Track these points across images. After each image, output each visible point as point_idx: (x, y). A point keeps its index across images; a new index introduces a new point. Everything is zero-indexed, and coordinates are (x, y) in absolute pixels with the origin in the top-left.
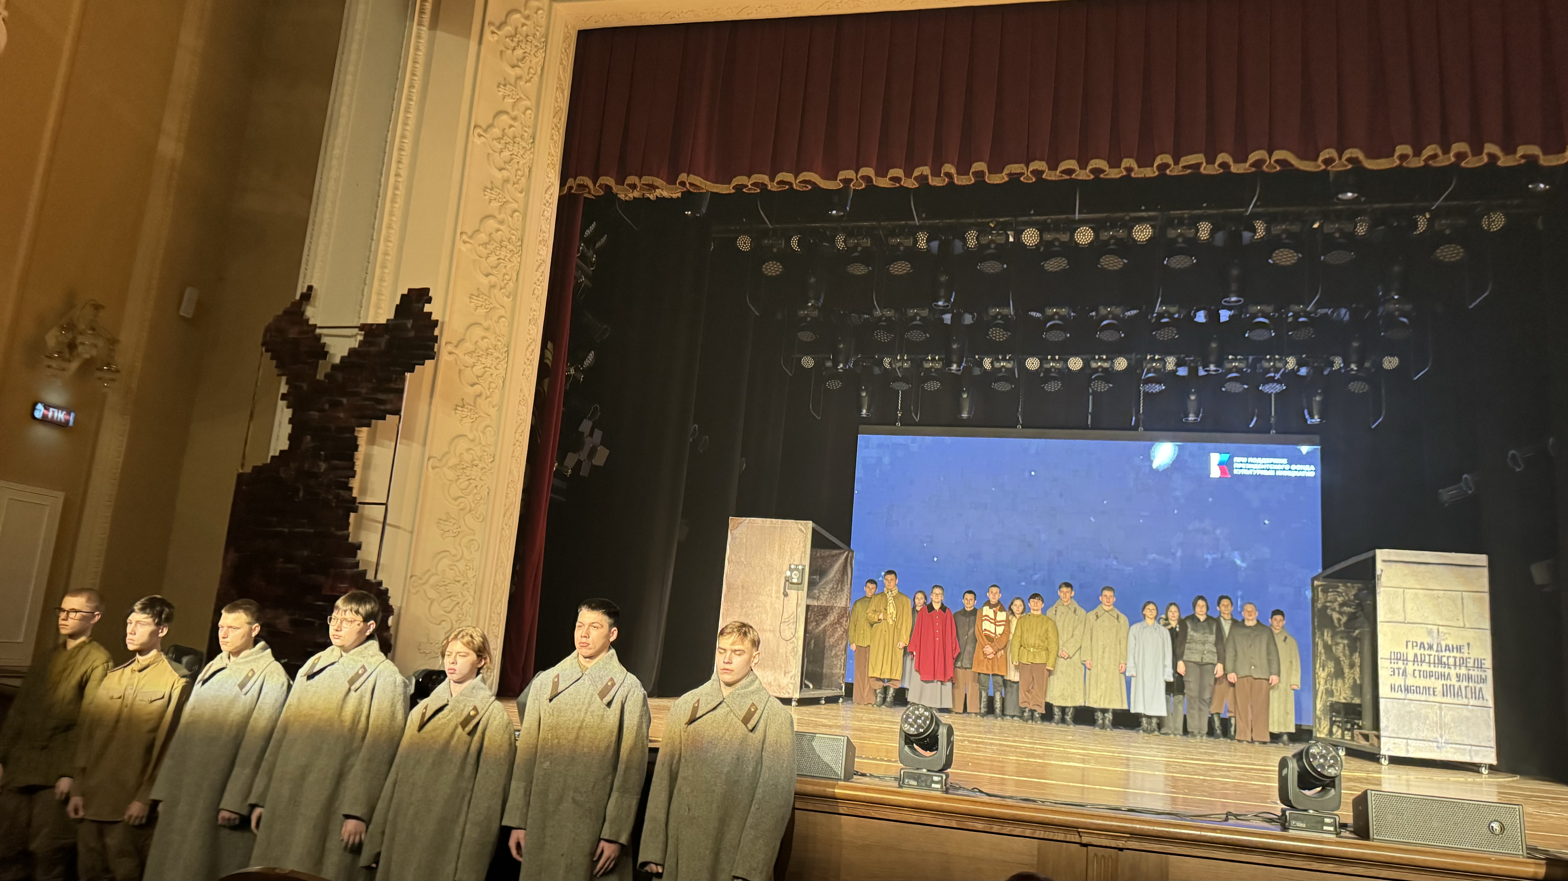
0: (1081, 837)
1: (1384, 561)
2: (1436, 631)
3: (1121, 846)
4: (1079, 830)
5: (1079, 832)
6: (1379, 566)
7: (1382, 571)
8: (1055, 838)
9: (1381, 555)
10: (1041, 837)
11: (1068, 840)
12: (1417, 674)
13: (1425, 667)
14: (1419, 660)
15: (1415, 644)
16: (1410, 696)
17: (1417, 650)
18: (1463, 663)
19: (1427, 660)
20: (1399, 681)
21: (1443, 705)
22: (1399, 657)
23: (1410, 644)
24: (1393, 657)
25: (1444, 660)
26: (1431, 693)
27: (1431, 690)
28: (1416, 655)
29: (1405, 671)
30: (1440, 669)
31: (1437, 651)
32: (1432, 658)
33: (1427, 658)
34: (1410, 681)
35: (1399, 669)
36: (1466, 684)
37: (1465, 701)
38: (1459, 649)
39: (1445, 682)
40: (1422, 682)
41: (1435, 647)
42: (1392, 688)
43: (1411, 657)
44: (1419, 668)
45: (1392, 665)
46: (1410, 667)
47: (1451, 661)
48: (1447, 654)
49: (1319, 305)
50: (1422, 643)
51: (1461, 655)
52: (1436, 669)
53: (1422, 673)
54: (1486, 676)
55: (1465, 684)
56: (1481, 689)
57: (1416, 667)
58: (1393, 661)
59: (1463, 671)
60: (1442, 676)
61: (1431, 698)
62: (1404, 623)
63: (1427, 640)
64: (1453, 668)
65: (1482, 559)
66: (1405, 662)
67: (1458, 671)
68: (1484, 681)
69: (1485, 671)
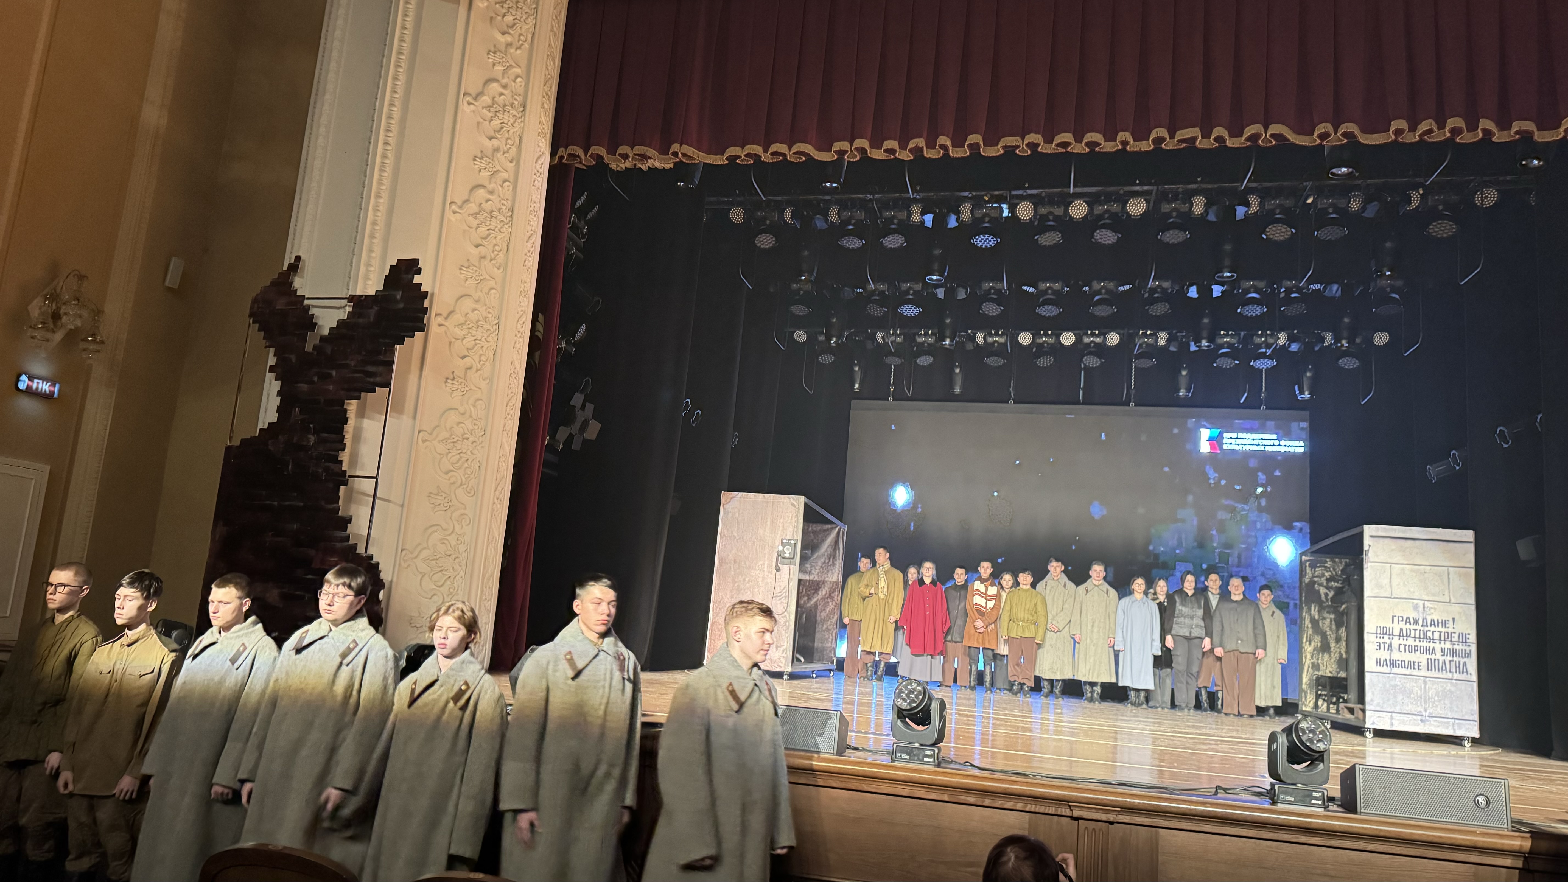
0: (1072, 810)
1: (1372, 536)
2: (1422, 606)
3: (1112, 819)
4: (1070, 804)
5: (1070, 806)
6: (1367, 541)
7: (1370, 546)
8: (1046, 812)
9: (1369, 530)
10: (1033, 810)
11: (1059, 813)
12: (1402, 648)
13: (1410, 641)
14: (1405, 635)
15: (1401, 619)
16: (1395, 670)
17: (1402, 625)
18: (1448, 638)
19: (1412, 635)
20: (1384, 655)
21: (1428, 679)
22: (1384, 632)
23: (1396, 619)
24: (1379, 632)
25: (1430, 634)
26: (1416, 667)
27: (1416, 664)
28: (1401, 630)
29: (1390, 645)
30: (1425, 644)
31: (1422, 626)
32: (1417, 632)
33: (1413, 632)
34: (1396, 656)
35: (1384, 643)
36: (1451, 658)
37: (1450, 675)
38: (1444, 624)
39: (1429, 657)
40: (1408, 657)
41: (1420, 622)
42: (1378, 662)
43: (1396, 632)
44: (1405, 642)
45: (1378, 640)
46: (1396, 642)
47: (1436, 636)
48: (1433, 628)
49: (1310, 281)
50: (1408, 618)
51: (1446, 630)
52: (1421, 644)
53: (1407, 647)
54: (1470, 651)
55: (1449, 658)
56: (1465, 663)
57: (1401, 641)
58: (1379, 636)
59: (1448, 645)
60: (1427, 651)
61: (1416, 672)
62: (1391, 598)
63: (1412, 615)
64: (1438, 642)
65: (1469, 535)
66: (1391, 637)
67: (1442, 645)
68: (1468, 655)
69: (1469, 646)
